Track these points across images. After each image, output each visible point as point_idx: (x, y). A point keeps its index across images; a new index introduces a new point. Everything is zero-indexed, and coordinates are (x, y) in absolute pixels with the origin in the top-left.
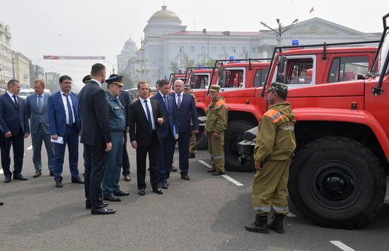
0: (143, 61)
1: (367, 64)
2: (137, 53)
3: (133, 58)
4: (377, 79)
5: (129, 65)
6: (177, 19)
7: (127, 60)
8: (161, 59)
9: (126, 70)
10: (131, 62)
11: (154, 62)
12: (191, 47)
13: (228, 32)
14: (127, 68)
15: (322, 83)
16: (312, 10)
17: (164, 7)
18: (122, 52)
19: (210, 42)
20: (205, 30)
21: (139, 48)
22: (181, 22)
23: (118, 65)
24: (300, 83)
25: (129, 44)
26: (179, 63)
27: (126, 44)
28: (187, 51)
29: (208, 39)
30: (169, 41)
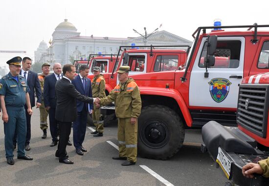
0: (51, 55)
1: (177, 61)
2: (48, 50)
3: (45, 53)
4: (184, 70)
5: (42, 58)
6: (74, 28)
7: (41, 54)
8: (63, 54)
9: (40, 61)
10: (43, 56)
11: (59, 56)
12: (84, 47)
13: (108, 38)
14: (41, 59)
15: (150, 72)
16: (161, 25)
17: (66, 20)
18: (38, 49)
19: (96, 43)
20: (92, 35)
21: (48, 47)
22: (76, 30)
23: (35, 57)
24: (137, 71)
25: (42, 44)
26: (75, 57)
27: (40, 44)
28: (80, 49)
29: (95, 42)
30: (69, 42)
